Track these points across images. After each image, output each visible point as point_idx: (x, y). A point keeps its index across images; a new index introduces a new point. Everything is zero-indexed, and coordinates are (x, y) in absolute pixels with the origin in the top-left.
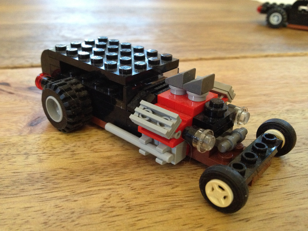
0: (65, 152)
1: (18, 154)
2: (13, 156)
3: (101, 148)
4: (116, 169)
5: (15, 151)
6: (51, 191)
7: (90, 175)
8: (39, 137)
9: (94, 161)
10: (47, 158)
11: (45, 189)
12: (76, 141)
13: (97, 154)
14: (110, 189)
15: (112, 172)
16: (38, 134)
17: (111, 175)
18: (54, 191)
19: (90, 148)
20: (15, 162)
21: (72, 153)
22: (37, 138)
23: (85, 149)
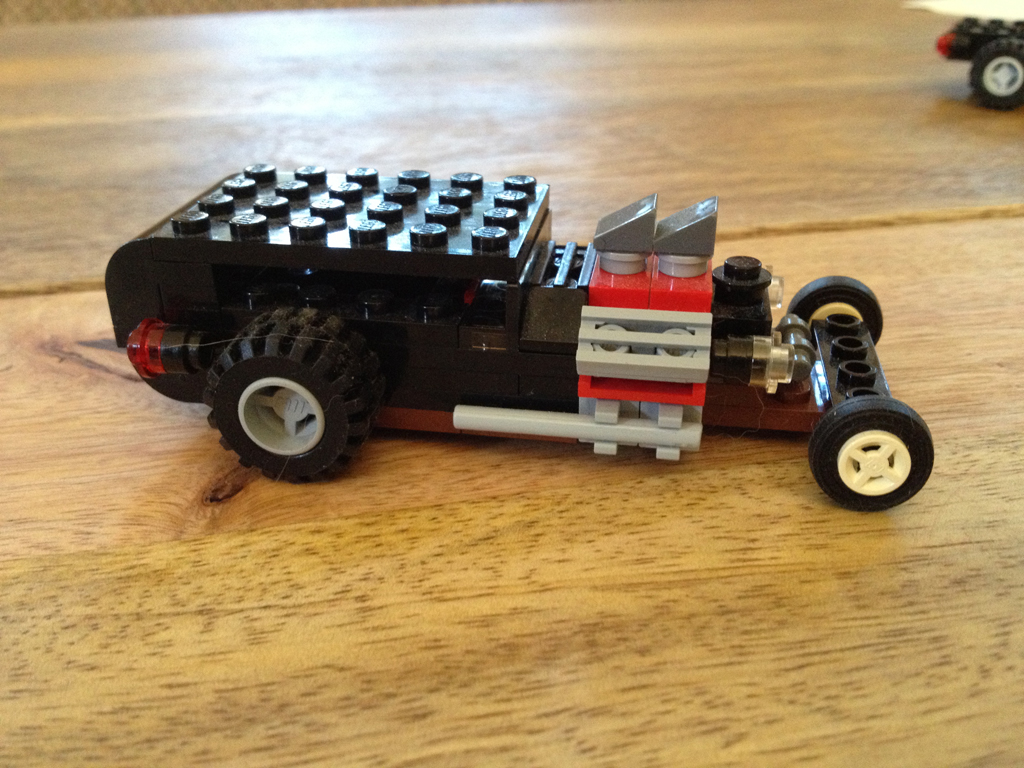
0: (337, 599)
1: (178, 614)
2: (161, 621)
3: (457, 585)
4: (519, 667)
5: (166, 600)
6: (304, 757)
7: (432, 691)
8: (242, 546)
9: (438, 636)
10: (280, 628)
11: (282, 751)
12: (367, 557)
13: (443, 607)
14: (504, 749)
15: (504, 681)
16: (240, 533)
17: (502, 694)
18: (310, 756)
19: (417, 584)
20: (169, 644)
21: (359, 605)
22: (236, 547)
23: (403, 588)
